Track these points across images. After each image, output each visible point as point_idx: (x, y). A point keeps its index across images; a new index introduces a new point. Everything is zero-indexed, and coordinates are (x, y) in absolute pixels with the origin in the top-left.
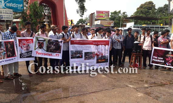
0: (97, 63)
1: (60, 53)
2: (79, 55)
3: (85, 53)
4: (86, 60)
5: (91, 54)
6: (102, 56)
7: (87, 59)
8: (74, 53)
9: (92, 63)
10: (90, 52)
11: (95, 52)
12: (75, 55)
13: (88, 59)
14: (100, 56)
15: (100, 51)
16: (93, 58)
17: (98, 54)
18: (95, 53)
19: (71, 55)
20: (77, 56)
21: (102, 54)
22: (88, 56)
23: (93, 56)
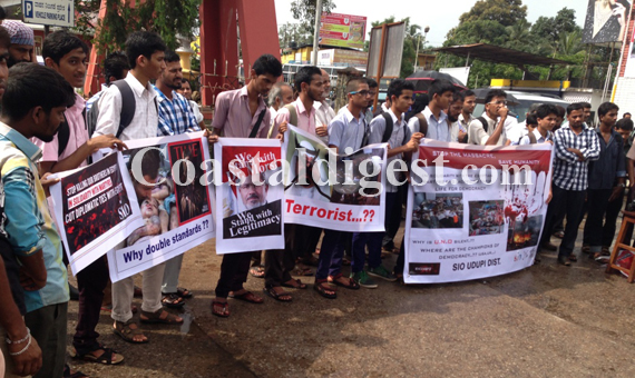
0: (508, 250)
1: (378, 204)
2: (448, 213)
3: (472, 204)
4: (475, 234)
5: (490, 209)
6: (525, 218)
7: (478, 231)
8: (427, 205)
9: (492, 250)
10: (486, 199)
11: (502, 201)
12: (432, 214)
13: (480, 234)
14: (519, 218)
15: (520, 198)
16: (497, 228)
17: (514, 209)
18: (505, 205)
19: (414, 211)
20: (441, 216)
21: (525, 211)
22: (482, 217)
23: (497, 219)
